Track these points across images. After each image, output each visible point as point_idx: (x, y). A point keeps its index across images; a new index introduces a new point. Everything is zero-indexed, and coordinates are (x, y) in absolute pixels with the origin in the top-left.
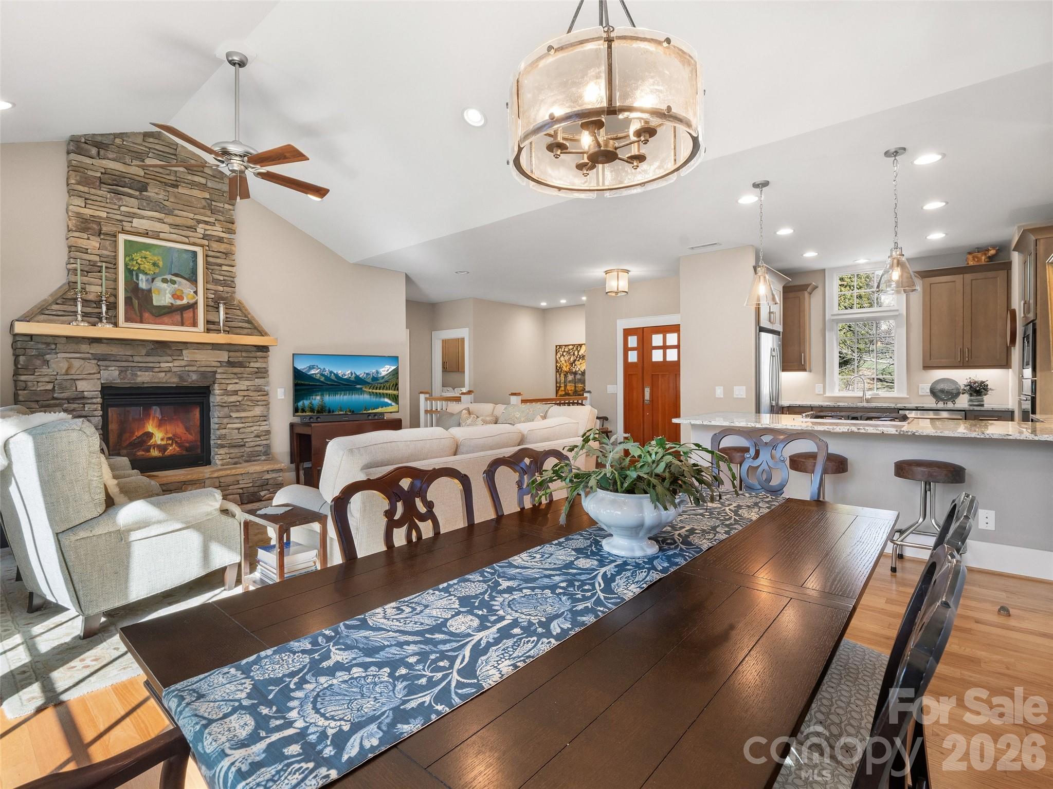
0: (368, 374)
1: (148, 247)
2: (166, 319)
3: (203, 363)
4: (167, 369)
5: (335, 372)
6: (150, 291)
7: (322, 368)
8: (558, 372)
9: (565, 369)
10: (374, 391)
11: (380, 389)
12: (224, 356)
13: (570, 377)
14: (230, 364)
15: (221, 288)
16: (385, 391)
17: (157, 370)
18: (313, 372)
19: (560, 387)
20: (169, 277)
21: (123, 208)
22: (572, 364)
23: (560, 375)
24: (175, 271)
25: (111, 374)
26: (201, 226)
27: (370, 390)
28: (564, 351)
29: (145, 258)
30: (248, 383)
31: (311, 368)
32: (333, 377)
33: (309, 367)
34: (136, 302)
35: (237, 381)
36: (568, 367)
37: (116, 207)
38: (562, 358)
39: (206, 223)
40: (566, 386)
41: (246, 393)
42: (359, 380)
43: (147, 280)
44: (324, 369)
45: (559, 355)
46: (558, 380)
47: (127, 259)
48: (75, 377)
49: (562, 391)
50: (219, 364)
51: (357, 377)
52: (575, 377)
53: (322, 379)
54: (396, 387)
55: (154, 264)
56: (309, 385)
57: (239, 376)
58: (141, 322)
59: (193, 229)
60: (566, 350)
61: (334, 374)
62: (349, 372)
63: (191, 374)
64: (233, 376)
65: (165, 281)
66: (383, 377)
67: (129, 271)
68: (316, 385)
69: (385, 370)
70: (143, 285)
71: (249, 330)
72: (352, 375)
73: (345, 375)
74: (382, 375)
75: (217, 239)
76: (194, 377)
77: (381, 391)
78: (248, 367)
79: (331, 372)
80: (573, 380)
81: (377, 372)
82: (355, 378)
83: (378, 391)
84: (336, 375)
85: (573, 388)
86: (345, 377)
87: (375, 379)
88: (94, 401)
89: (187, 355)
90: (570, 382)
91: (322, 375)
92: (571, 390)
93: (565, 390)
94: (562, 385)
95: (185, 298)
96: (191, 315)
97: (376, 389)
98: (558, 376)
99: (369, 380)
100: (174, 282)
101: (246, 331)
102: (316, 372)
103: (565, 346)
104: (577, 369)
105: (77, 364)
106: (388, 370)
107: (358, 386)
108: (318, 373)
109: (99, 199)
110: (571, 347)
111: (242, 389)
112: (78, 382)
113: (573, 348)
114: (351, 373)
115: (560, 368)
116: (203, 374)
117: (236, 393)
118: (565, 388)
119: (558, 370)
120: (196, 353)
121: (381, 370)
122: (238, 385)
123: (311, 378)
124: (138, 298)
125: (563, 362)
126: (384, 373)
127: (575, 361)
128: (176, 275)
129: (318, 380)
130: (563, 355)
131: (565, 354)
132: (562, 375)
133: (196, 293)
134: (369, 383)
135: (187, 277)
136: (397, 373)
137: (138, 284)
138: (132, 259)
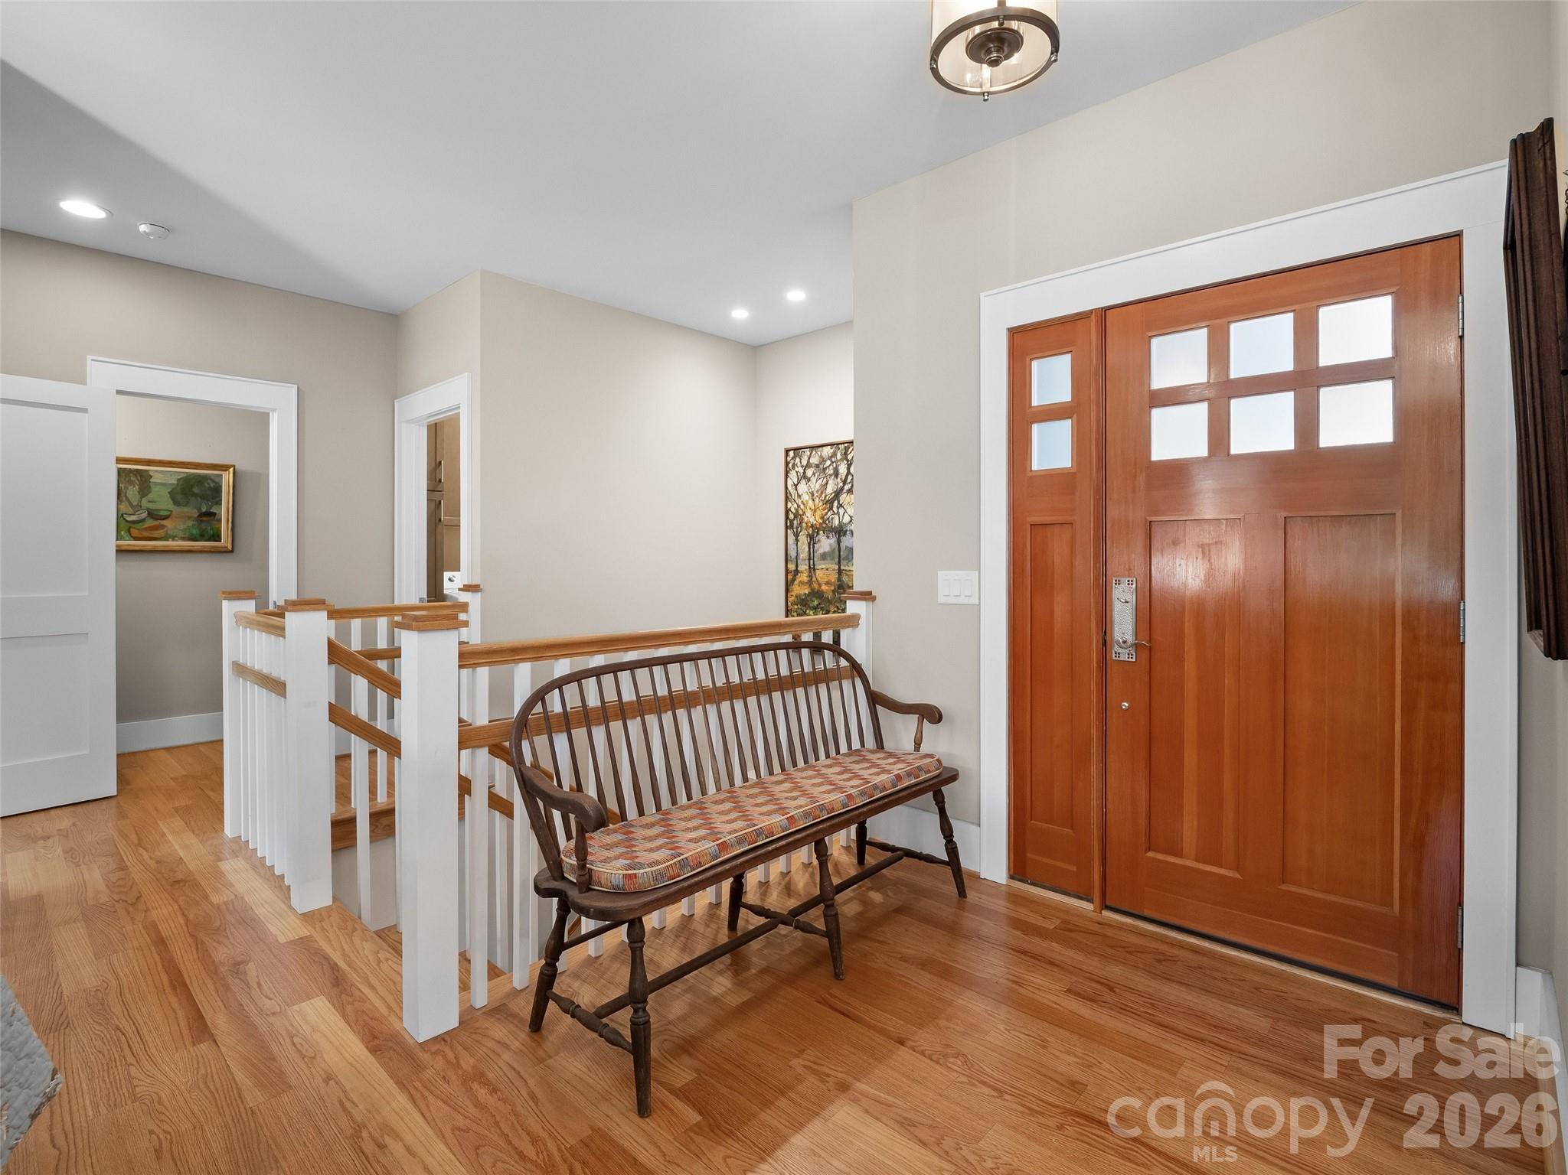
8: (792, 527)
9: (810, 518)
13: (825, 544)
19: (797, 572)
22: (831, 502)
23: (797, 535)
28: (809, 465)
36: (819, 513)
38: (803, 487)
40: (812, 569)
45: (793, 477)
46: (792, 553)
49: (802, 583)
52: (839, 542)
60: (815, 460)
80: (833, 551)
85: (834, 577)
90: (824, 556)
92: (827, 583)
93: (810, 582)
94: (803, 567)
98: (791, 539)
103: (812, 448)
104: (846, 519)
110: (827, 451)
113: (834, 455)
115: (796, 515)
118: (810, 576)
119: (792, 521)
125: (806, 497)
127: (838, 494)
130: (804, 476)
131: (809, 473)
132: (803, 538)
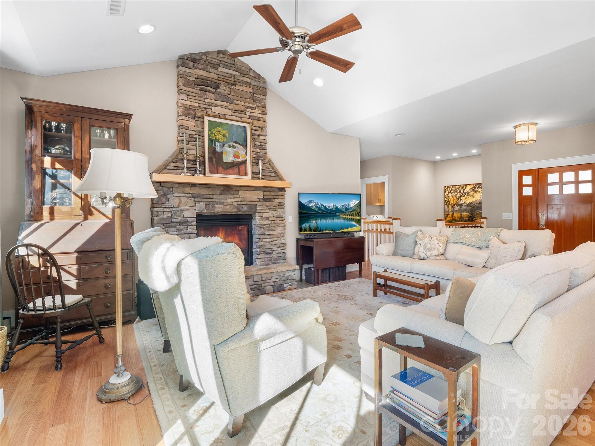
0: (343, 206)
1: (220, 124)
2: (230, 171)
3: (250, 200)
4: (231, 203)
5: (324, 205)
6: (222, 153)
7: (316, 202)
8: (446, 204)
9: (452, 202)
10: (347, 217)
11: (350, 216)
12: (261, 195)
13: (457, 208)
14: (265, 200)
15: (259, 151)
16: (353, 217)
17: (225, 204)
18: (311, 205)
19: (448, 215)
20: (232, 144)
21: (207, 100)
22: (459, 199)
23: (448, 206)
24: (235, 140)
25: (201, 207)
26: (248, 110)
27: (344, 217)
28: (452, 190)
29: (219, 132)
30: (274, 212)
31: (310, 202)
32: (323, 208)
33: (309, 202)
34: (214, 160)
35: (268, 211)
36: (455, 201)
37: (203, 100)
38: (450, 195)
39: (251, 108)
40: (453, 214)
41: (273, 219)
42: (338, 210)
43: (220, 146)
44: (318, 203)
45: (447, 192)
46: (447, 210)
47: (210, 133)
48: (183, 209)
49: (450, 217)
50: (258, 200)
51: (337, 208)
52: (461, 208)
53: (317, 209)
54: (360, 214)
55: (224, 136)
57: (269, 207)
58: (217, 173)
59: (243, 112)
60: (454, 189)
61: (323, 206)
62: (332, 205)
63: (244, 206)
64: (266, 207)
65: (229, 146)
66: (352, 208)
67: (210, 140)
68: (313, 214)
69: (353, 203)
70: (218, 149)
71: (274, 178)
72: (334, 207)
73: (330, 207)
74: (351, 207)
75: (257, 118)
76: (245, 208)
77: (350, 217)
78: (274, 202)
79: (322, 205)
80: (459, 210)
81: (349, 205)
82: (336, 208)
83: (348, 217)
84: (325, 207)
85: (459, 216)
86: (330, 208)
87: (347, 209)
88: (193, 224)
89: (242, 194)
90: (456, 211)
91: (317, 207)
92: (457, 217)
93: (452, 217)
94: (450, 213)
95: (240, 157)
96: (244, 168)
97: (348, 216)
98: (446, 207)
99: (344, 210)
100: (234, 147)
101: (273, 178)
102: (313, 205)
103: (453, 186)
104: (463, 202)
105: (184, 200)
106: (355, 203)
107: (337, 214)
108: (314, 206)
109: (194, 95)
110: (457, 187)
111: (271, 216)
112: (184, 212)
113: (460, 188)
114: (333, 205)
115: (448, 201)
116: (250, 206)
117: (267, 218)
118: (452, 216)
119: (447, 203)
120: (246, 193)
121: (351, 203)
122: (269, 213)
123: (309, 209)
124: (215, 158)
125: (451, 197)
126: (352, 205)
127: (460, 197)
128: (235, 142)
129: (314, 210)
130: (450, 192)
131: (452, 192)
132: (450, 207)
133: (246, 153)
134: (344, 212)
135: (241, 143)
136: (360, 205)
137: (215, 149)
138: (212, 133)
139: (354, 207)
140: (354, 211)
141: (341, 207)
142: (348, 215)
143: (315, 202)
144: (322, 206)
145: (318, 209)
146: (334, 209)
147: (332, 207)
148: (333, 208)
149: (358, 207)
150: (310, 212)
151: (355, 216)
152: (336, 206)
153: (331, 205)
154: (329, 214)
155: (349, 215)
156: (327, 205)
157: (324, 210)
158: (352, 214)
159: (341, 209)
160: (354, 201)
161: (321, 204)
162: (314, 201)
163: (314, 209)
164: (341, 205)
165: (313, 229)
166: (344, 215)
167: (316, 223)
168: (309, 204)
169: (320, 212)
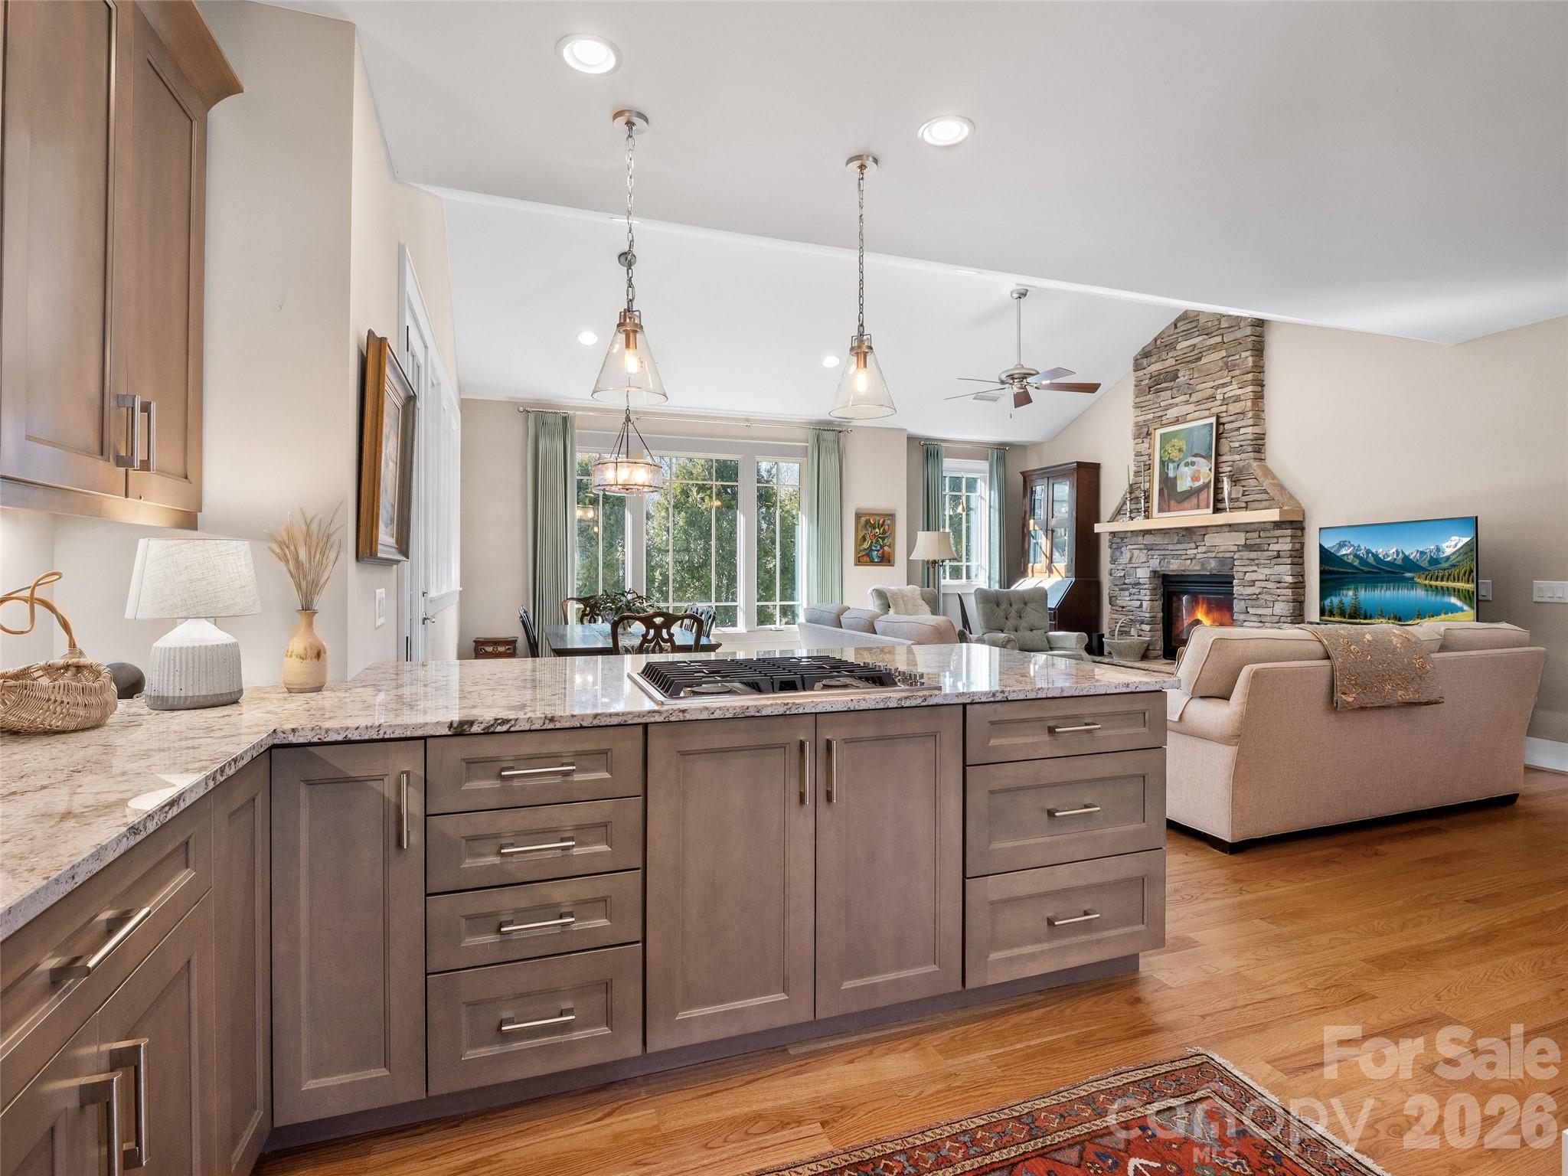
0: (1422, 553)
1: (1175, 434)
2: (1186, 504)
3: (1222, 549)
4: (1192, 556)
5: (1374, 552)
6: (1175, 478)
7: (1355, 546)
10: (1433, 583)
11: (1442, 580)
12: (1240, 538)
14: (1248, 547)
16: (1451, 584)
17: (1184, 557)
18: (1344, 552)
20: (1190, 459)
21: (1163, 404)
24: (1194, 452)
25: (1154, 563)
27: (1427, 582)
29: (1174, 446)
30: (1267, 571)
31: (1342, 546)
32: (1371, 560)
33: (1340, 545)
34: (1166, 491)
35: (1255, 568)
37: (1158, 405)
41: (1264, 584)
42: (1408, 565)
43: (1174, 468)
44: (1358, 547)
47: (1162, 451)
48: (1134, 565)
50: (1235, 548)
51: (1406, 558)
53: (1356, 563)
54: (1470, 576)
55: (1180, 450)
56: (1338, 573)
57: (1256, 562)
58: (1169, 511)
61: (1372, 554)
62: (1394, 550)
63: (1211, 560)
64: (1247, 562)
65: (1187, 465)
66: (1448, 558)
67: (1163, 463)
68: (1348, 573)
69: (1452, 545)
70: (1171, 474)
72: (1398, 555)
73: (1389, 556)
74: (1445, 554)
76: (1213, 564)
77: (1444, 584)
78: (1267, 550)
79: (1368, 552)
81: (1438, 549)
82: (1403, 560)
83: (1439, 583)
84: (1375, 556)
86: (1389, 559)
87: (1434, 561)
88: (1145, 587)
89: (1209, 540)
91: (1356, 556)
95: (1201, 479)
96: (1206, 495)
97: (1437, 580)
99: (1424, 565)
100: (1193, 463)
102: (1348, 552)
105: (1136, 553)
106: (1455, 545)
107: (1408, 575)
108: (1350, 554)
111: (1260, 579)
112: (1137, 569)
114: (1397, 551)
116: (1222, 561)
117: (1253, 583)
120: (1215, 538)
121: (1444, 545)
122: (1255, 574)
123: (1341, 561)
124: (1167, 488)
126: (1448, 551)
128: (1196, 455)
129: (1351, 565)
133: (1210, 470)
134: (1424, 569)
135: (1203, 454)
136: (1475, 548)
137: (1168, 474)
138: (1165, 451)
139: (1453, 557)
140: (1453, 566)
141: (1418, 555)
142: (1437, 577)
143: (1353, 546)
144: (1370, 555)
145: (1359, 563)
146: (1399, 562)
147: (1395, 557)
148: (1395, 559)
149: (1465, 556)
150: (1341, 570)
151: (1458, 580)
152: (1403, 553)
153: (1391, 552)
154: (1386, 575)
155: (1439, 579)
156: (1381, 550)
157: (1374, 564)
158: (1450, 575)
159: (1418, 560)
160: (1455, 539)
161: (1367, 548)
162: (1349, 542)
163: (1350, 561)
164: (1418, 551)
165: (1348, 611)
166: (1426, 579)
167: (1354, 597)
168: (1338, 550)
169: (1365, 569)
